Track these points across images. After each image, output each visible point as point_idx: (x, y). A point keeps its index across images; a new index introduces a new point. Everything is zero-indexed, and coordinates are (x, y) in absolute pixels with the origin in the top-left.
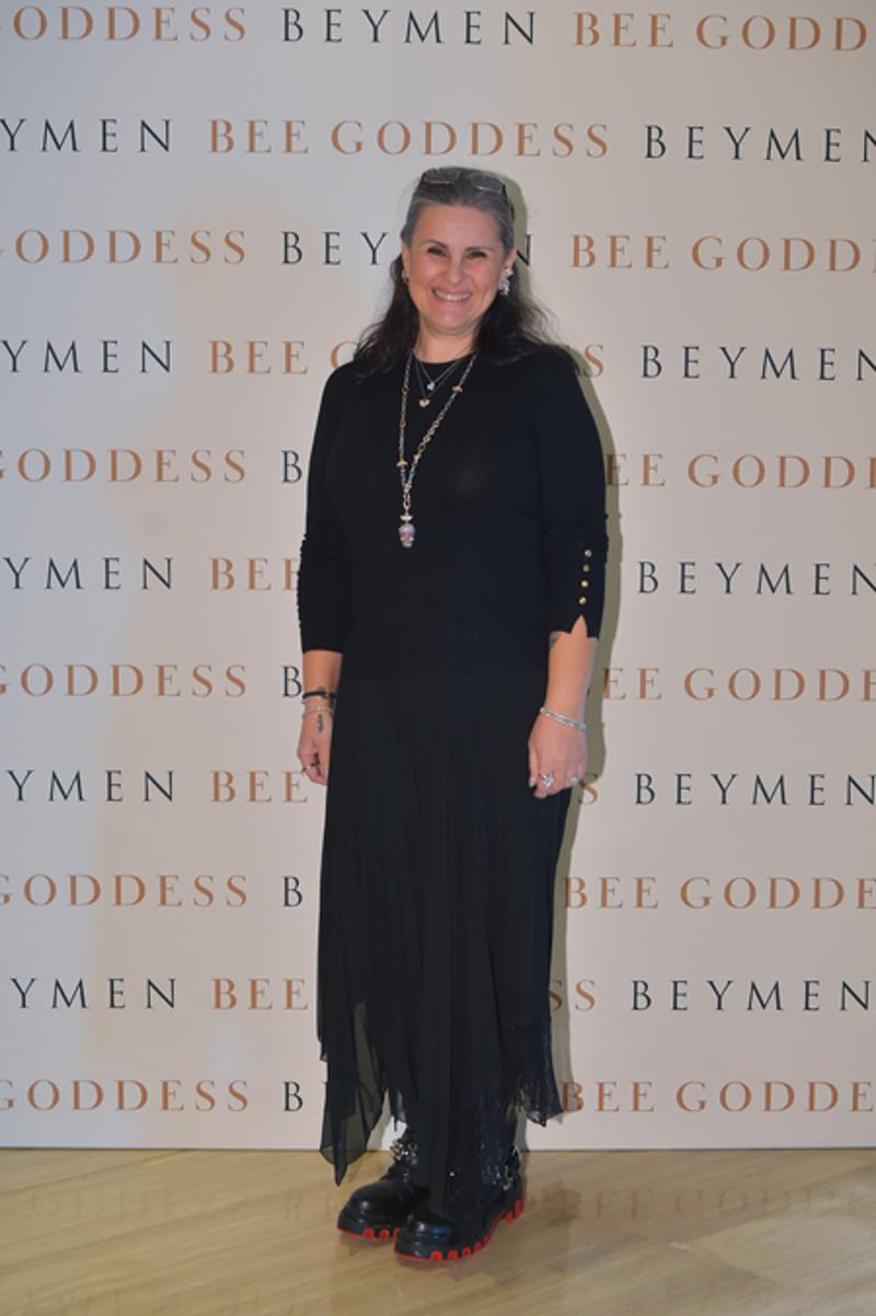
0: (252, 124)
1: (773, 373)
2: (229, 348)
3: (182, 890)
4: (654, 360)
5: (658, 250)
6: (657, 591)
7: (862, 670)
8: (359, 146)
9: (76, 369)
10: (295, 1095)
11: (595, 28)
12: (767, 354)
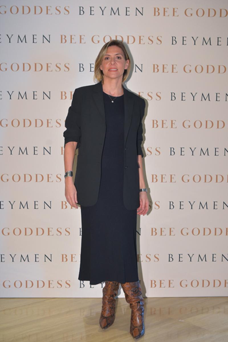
0: (71, 36)
2: (65, 93)
3: (54, 232)
4: (174, 96)
5: (175, 68)
8: (99, 42)
9: (26, 99)
10: (82, 284)
11: (159, 11)
12: (203, 94)
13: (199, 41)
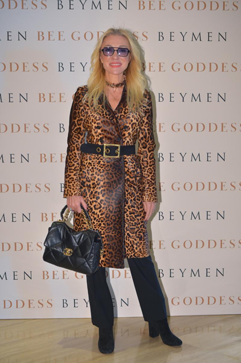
0: (49, 33)
1: (194, 100)
2: (44, 95)
5: (162, 66)
6: (164, 161)
7: (220, 182)
8: (79, 38)
9: (1, 102)
10: (66, 303)
11: (144, 5)
12: (193, 95)
13: (188, 37)
